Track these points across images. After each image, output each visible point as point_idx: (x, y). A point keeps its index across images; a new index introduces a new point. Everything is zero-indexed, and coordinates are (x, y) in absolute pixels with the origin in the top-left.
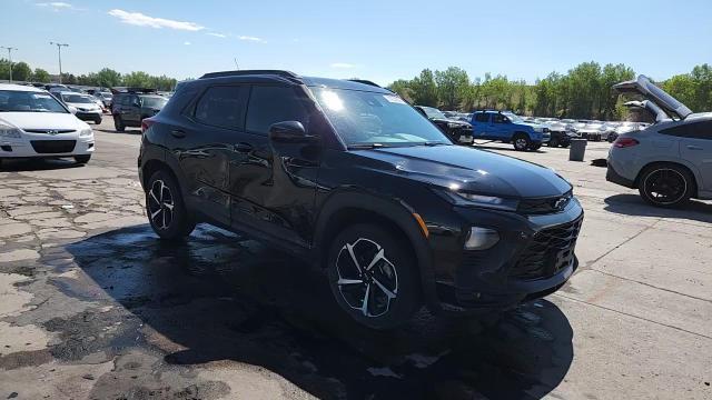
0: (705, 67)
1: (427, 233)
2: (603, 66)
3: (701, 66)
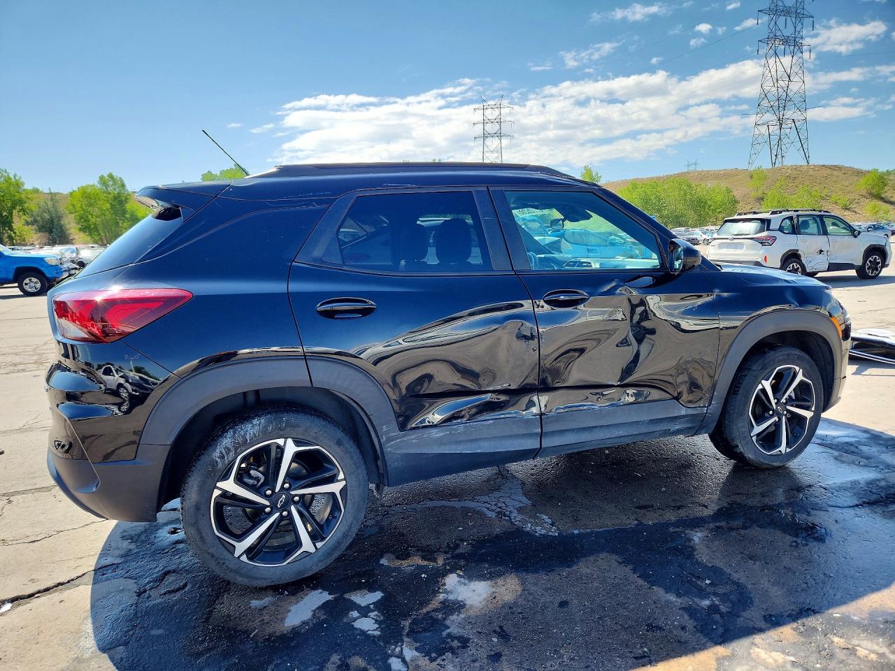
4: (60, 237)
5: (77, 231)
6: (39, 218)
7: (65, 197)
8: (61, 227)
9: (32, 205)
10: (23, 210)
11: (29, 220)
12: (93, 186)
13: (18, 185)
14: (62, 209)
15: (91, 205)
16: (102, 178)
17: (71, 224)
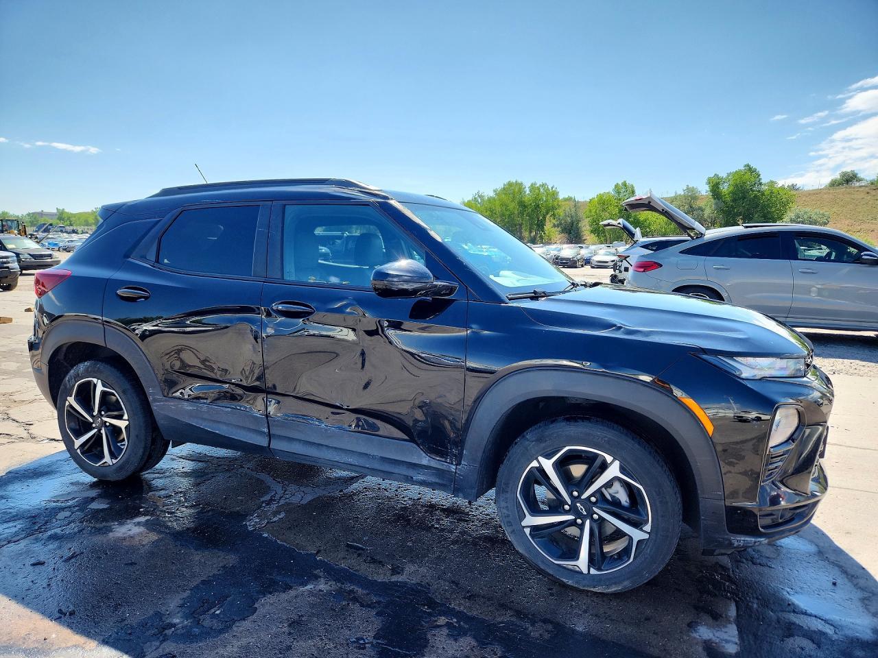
0: (625, 184)
1: (710, 428)
2: (527, 185)
3: (620, 183)
4: (576, 237)
5: (589, 233)
6: (563, 222)
7: (584, 203)
8: (578, 229)
9: (560, 212)
10: (554, 215)
11: (556, 223)
12: (608, 193)
13: (554, 195)
14: (581, 214)
15: (604, 210)
16: (617, 186)
17: (585, 227)
